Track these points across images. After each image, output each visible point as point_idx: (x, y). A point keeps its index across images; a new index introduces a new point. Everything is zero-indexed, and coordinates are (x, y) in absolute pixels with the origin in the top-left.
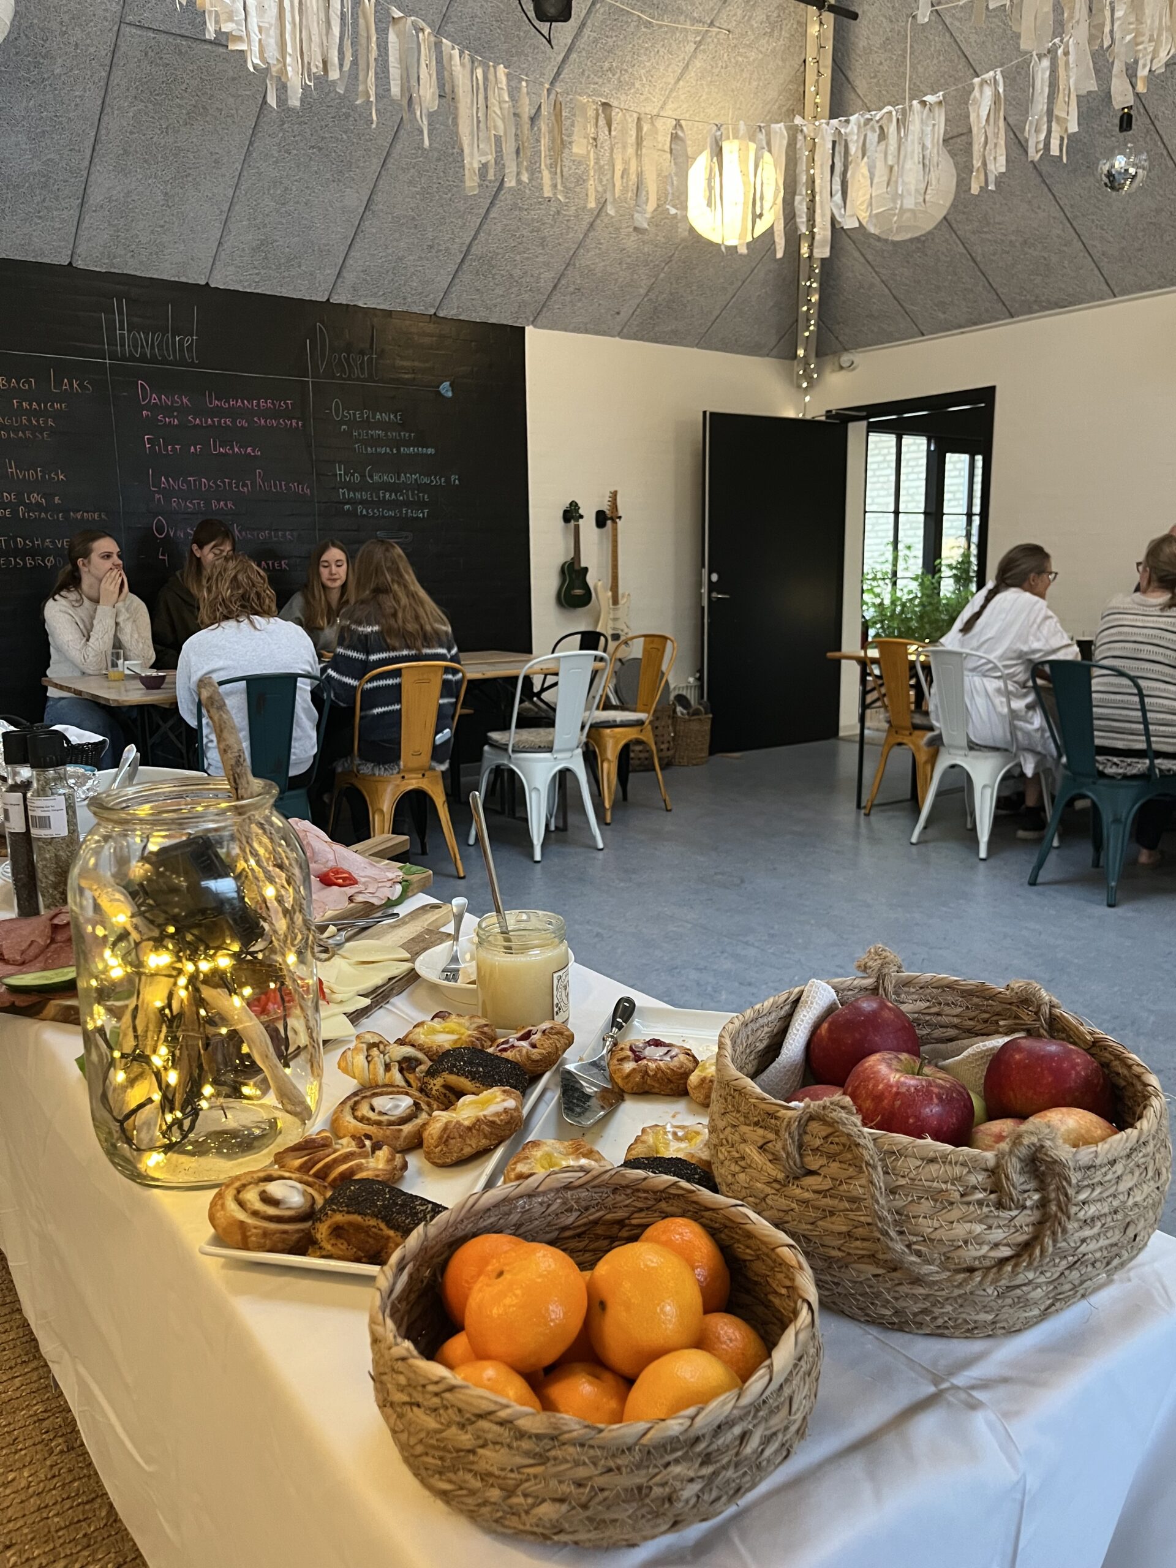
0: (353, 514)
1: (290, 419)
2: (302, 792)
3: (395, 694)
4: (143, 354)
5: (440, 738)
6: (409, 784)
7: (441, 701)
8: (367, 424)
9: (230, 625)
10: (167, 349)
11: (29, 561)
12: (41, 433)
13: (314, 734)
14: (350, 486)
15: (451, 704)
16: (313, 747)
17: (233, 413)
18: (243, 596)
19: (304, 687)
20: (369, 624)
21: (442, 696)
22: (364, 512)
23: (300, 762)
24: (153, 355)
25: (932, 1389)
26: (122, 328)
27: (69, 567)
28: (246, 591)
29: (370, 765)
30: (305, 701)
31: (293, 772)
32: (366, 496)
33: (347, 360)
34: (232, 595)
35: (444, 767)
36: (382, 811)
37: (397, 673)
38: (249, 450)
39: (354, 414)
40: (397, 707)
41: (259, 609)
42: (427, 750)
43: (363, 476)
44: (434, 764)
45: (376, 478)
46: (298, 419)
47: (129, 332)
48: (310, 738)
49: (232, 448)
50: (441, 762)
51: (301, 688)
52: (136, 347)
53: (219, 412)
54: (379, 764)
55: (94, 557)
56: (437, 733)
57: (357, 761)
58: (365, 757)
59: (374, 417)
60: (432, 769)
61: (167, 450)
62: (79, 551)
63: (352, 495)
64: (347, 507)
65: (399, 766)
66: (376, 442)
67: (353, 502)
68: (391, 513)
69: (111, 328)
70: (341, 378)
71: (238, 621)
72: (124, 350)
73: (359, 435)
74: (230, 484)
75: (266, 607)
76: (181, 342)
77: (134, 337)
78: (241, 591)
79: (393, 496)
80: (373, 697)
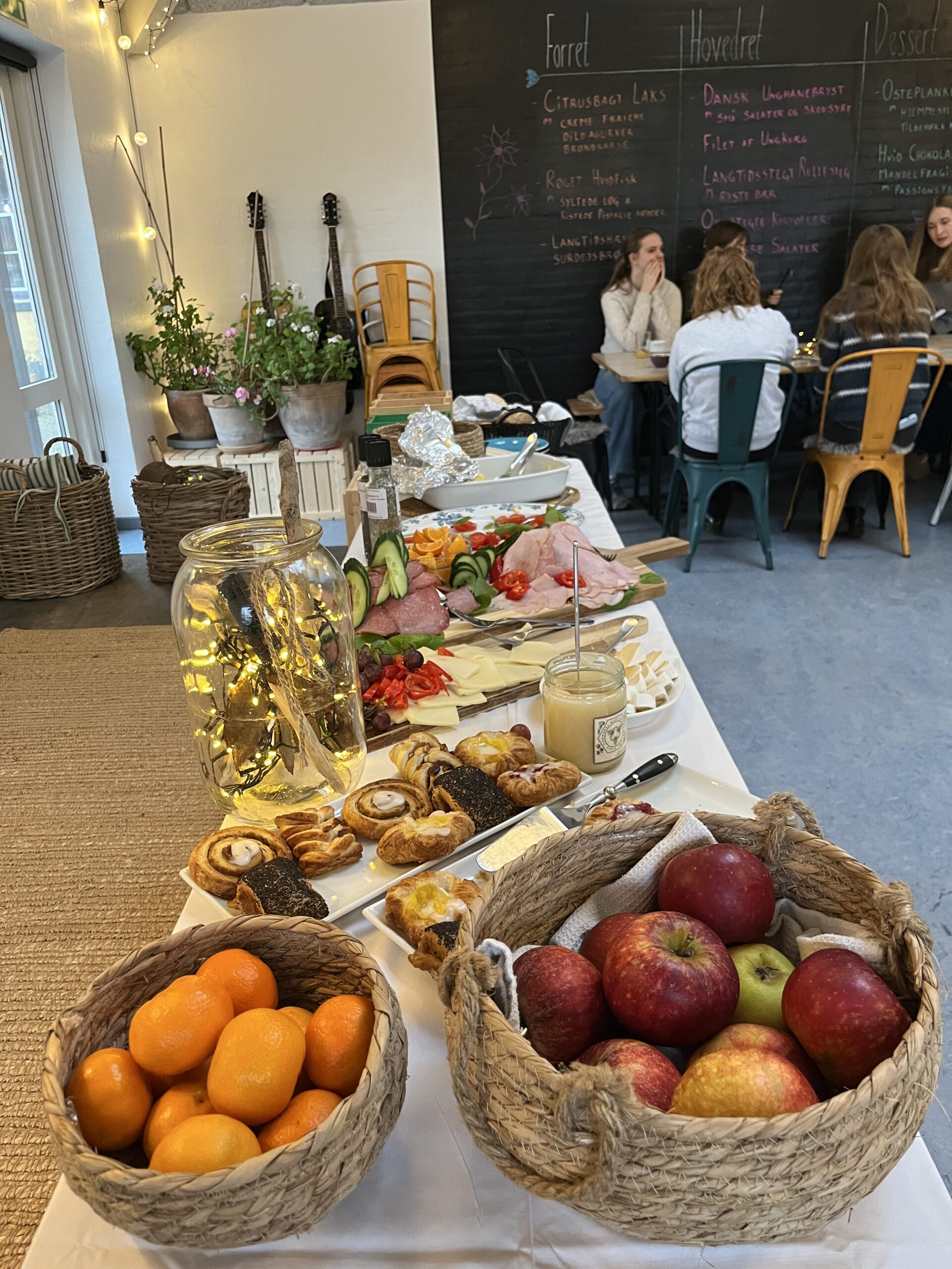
0: (891, 194)
1: (839, 104)
2: (762, 464)
3: (863, 378)
4: (712, 58)
5: (904, 423)
6: (866, 465)
7: (912, 386)
8: (918, 102)
9: (716, 316)
10: (734, 51)
11: (602, 255)
12: (621, 142)
13: (778, 415)
14: (890, 166)
15: (924, 390)
16: (775, 426)
17: (785, 104)
18: (729, 290)
19: (772, 374)
20: (845, 312)
21: (914, 381)
22: (902, 191)
23: (761, 439)
24: (720, 58)
25: (514, 1246)
26: (696, 37)
27: (623, 261)
28: (733, 286)
29: (832, 444)
30: (771, 384)
31: (755, 446)
32: (906, 175)
33: (905, 37)
34: (719, 290)
35: (905, 451)
36: (836, 487)
37: (869, 358)
38: (796, 138)
39: (905, 93)
40: (862, 391)
41: (742, 300)
42: (890, 434)
43: (905, 155)
44: (895, 447)
45: (919, 156)
46: (848, 104)
47: (702, 38)
48: (773, 417)
49: (781, 139)
50: (904, 445)
51: (770, 373)
52: (706, 52)
53: (774, 105)
54: (840, 444)
55: (643, 252)
56: (902, 417)
57: (821, 440)
58: (830, 437)
59: (925, 94)
60: (892, 452)
61: (721, 146)
62: (631, 248)
63: (891, 174)
64: (885, 187)
65: (858, 447)
66: (927, 119)
67: (893, 182)
68: (930, 191)
69: (687, 37)
70: (896, 57)
71: (723, 312)
72: (695, 58)
73: (908, 113)
74: (774, 174)
75: (749, 298)
76: (746, 42)
77: (706, 44)
78: (728, 286)
79: (935, 173)
80: (842, 381)
